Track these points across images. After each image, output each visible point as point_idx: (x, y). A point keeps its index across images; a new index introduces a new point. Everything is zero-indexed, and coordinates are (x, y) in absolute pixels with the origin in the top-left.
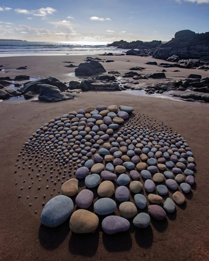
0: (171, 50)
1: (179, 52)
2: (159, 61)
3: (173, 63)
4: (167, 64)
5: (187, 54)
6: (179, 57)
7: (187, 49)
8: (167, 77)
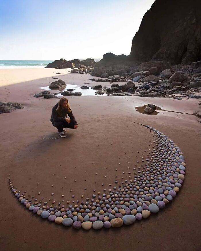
0: (103, 69)
1: (108, 70)
2: (97, 78)
3: (105, 79)
4: (101, 80)
5: (112, 71)
6: (108, 74)
7: (112, 67)
8: (103, 87)
